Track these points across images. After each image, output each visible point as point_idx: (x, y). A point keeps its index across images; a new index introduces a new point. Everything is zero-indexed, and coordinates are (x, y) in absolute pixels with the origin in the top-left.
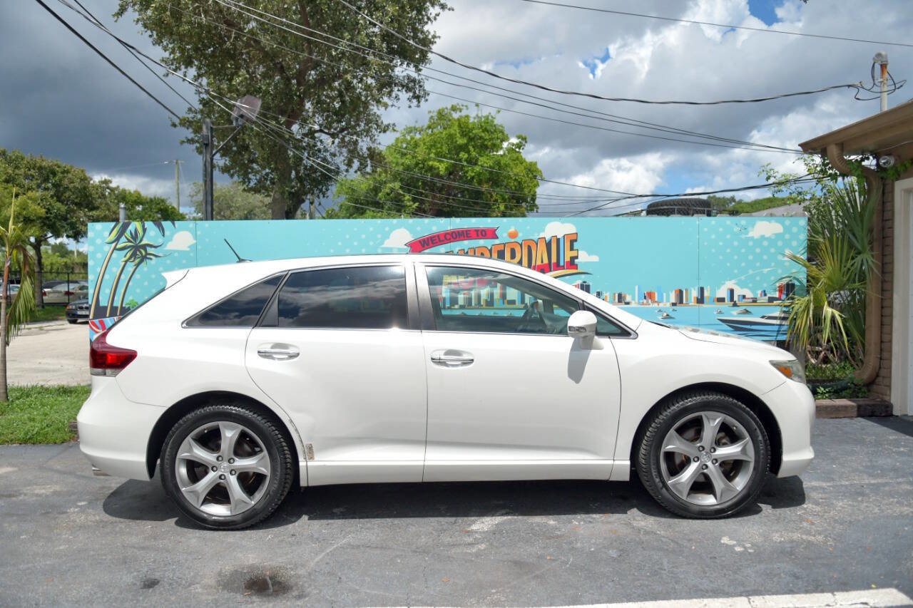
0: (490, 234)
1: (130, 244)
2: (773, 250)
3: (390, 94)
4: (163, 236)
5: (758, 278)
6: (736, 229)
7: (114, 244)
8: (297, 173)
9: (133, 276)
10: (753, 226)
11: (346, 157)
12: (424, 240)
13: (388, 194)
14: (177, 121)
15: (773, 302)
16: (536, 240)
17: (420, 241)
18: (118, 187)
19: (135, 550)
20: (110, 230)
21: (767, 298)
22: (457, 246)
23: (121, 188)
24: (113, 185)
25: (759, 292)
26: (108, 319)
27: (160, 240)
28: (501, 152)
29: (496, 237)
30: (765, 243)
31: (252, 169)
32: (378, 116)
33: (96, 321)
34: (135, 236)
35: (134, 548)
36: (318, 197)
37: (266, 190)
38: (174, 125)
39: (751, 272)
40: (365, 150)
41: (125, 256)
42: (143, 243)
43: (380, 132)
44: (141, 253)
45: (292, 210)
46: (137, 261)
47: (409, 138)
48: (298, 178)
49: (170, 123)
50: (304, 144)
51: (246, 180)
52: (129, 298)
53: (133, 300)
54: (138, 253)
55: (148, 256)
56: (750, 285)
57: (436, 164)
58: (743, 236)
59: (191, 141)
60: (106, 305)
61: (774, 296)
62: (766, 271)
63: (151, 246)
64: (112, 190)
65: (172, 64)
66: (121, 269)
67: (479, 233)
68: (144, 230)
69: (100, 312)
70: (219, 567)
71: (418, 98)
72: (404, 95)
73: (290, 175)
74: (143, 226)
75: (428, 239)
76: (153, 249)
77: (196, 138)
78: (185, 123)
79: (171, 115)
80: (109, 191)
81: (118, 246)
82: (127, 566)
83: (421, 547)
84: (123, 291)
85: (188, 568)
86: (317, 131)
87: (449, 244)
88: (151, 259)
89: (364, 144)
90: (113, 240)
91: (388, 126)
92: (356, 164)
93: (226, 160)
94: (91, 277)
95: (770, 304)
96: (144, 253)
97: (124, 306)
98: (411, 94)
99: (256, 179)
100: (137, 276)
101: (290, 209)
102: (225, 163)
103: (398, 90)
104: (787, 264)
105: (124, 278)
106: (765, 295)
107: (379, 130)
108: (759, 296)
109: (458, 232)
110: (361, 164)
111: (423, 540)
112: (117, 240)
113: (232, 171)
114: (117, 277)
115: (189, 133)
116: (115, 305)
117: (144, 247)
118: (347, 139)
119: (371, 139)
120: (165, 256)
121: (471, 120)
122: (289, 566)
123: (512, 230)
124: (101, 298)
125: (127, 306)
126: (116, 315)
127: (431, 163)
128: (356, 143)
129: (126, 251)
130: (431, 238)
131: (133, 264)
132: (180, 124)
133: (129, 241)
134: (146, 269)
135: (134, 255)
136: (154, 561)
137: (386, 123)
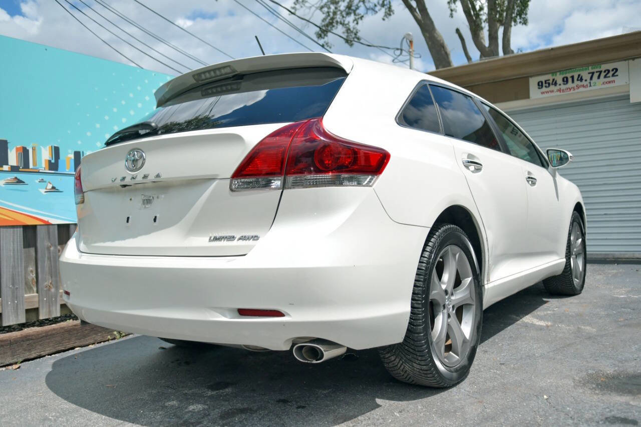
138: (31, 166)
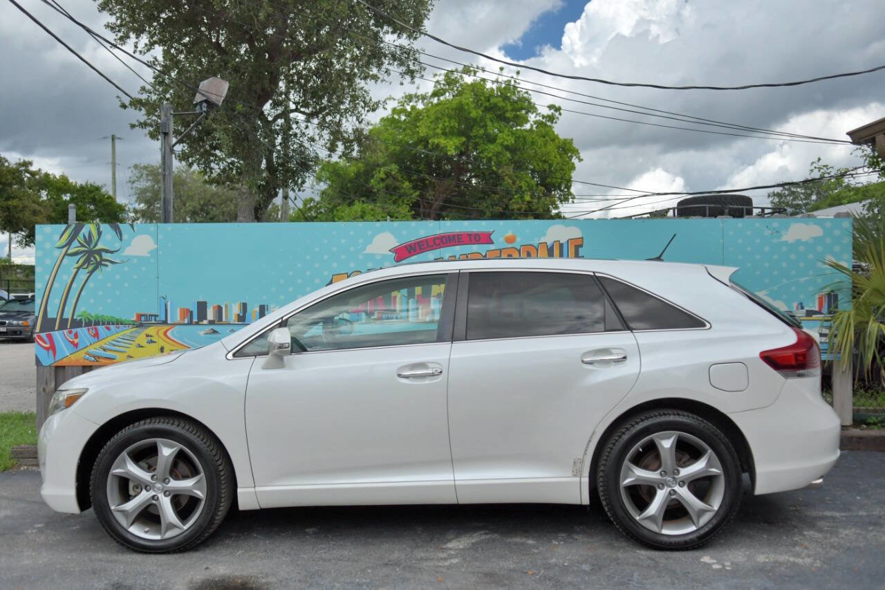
0: (485, 238)
1: (83, 249)
2: (811, 256)
3: (379, 66)
4: (121, 240)
5: (793, 288)
6: (767, 233)
7: (65, 249)
8: (269, 161)
9: (86, 285)
10: (787, 229)
11: (328, 140)
12: (410, 245)
13: (383, 180)
14: (127, 101)
15: (811, 316)
16: (536, 245)
17: (406, 247)
18: (40, 170)
19: (103, 563)
20: (61, 233)
21: (804, 311)
22: (446, 252)
23: (43, 172)
24: (33, 168)
25: (795, 305)
26: (56, 332)
27: (117, 245)
28: (528, 126)
29: (491, 242)
30: (802, 248)
31: (215, 155)
32: (365, 92)
33: (43, 335)
34: (89, 240)
35: (102, 561)
36: (293, 190)
37: (232, 181)
38: (124, 106)
39: (785, 281)
40: (350, 131)
41: (78, 262)
42: (97, 248)
43: (368, 111)
44: (95, 258)
45: (262, 206)
46: (91, 268)
47: (408, 108)
48: (270, 167)
49: (119, 103)
50: (278, 128)
51: (208, 170)
52: (81, 309)
53: (85, 312)
54: (92, 259)
55: (103, 263)
56: (784, 297)
57: (442, 141)
58: (775, 241)
59: (143, 125)
60: (55, 317)
61: (813, 309)
62: (802, 280)
63: (107, 251)
64: (33, 174)
65: (119, 31)
66: (72, 275)
67: (472, 237)
68: (100, 233)
69: (48, 325)
70: (190, 576)
71: (411, 73)
72: (396, 69)
73: (260, 166)
74: (98, 229)
75: (415, 244)
76: (109, 254)
77: (149, 121)
78: (137, 103)
79: (121, 94)
80: (29, 175)
81: (70, 251)
82: (97, 576)
83: (394, 560)
84: (74, 301)
85: (159, 577)
86: (293, 111)
87: (439, 250)
88: (107, 266)
89: (349, 125)
90: (64, 244)
91: (377, 104)
92: (340, 147)
93: (184, 147)
94: (39, 285)
95: (809, 318)
96: (98, 259)
97: (75, 317)
98: (404, 69)
99: (220, 168)
100: (90, 284)
101: (260, 205)
102: (183, 150)
103: (389, 64)
104: (828, 272)
105: (76, 287)
106: (802, 308)
107: (366, 109)
108: (795, 309)
109: (449, 236)
110: (346, 148)
111: (396, 555)
112: (69, 244)
113: (190, 159)
114: (68, 286)
115: (141, 115)
116: (64, 317)
117: (99, 252)
118: (328, 119)
119: (357, 119)
120: (123, 262)
121: (489, 85)
122: (259, 576)
123: (509, 234)
124: (49, 309)
125: (79, 318)
126: (66, 328)
127: (436, 141)
128: (339, 124)
129: (79, 256)
130: (418, 243)
131: (87, 271)
132: (131, 105)
133: (82, 246)
134: (100, 277)
135: (87, 261)
136: (125, 572)
137: (374, 100)
138: (224, 319)
